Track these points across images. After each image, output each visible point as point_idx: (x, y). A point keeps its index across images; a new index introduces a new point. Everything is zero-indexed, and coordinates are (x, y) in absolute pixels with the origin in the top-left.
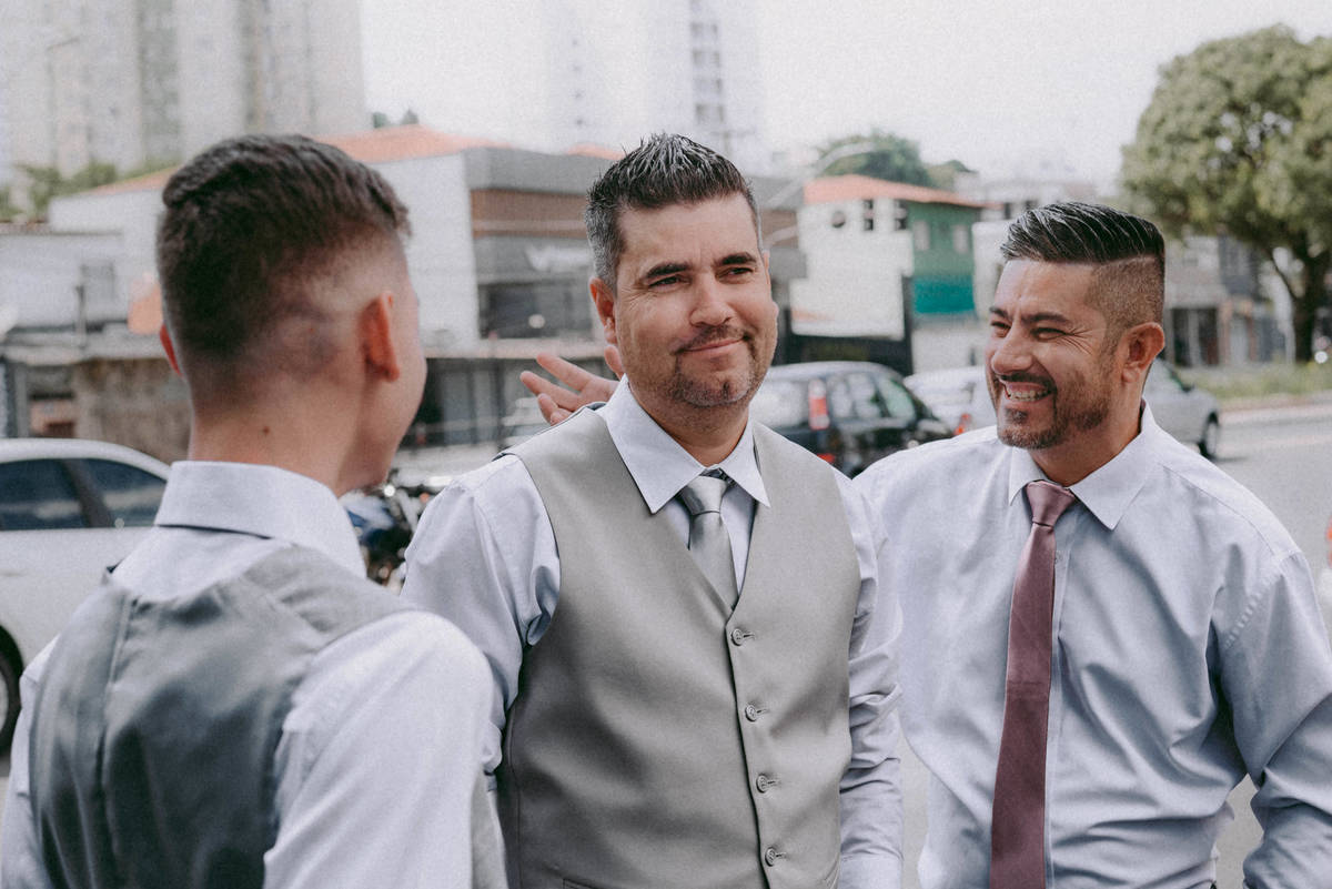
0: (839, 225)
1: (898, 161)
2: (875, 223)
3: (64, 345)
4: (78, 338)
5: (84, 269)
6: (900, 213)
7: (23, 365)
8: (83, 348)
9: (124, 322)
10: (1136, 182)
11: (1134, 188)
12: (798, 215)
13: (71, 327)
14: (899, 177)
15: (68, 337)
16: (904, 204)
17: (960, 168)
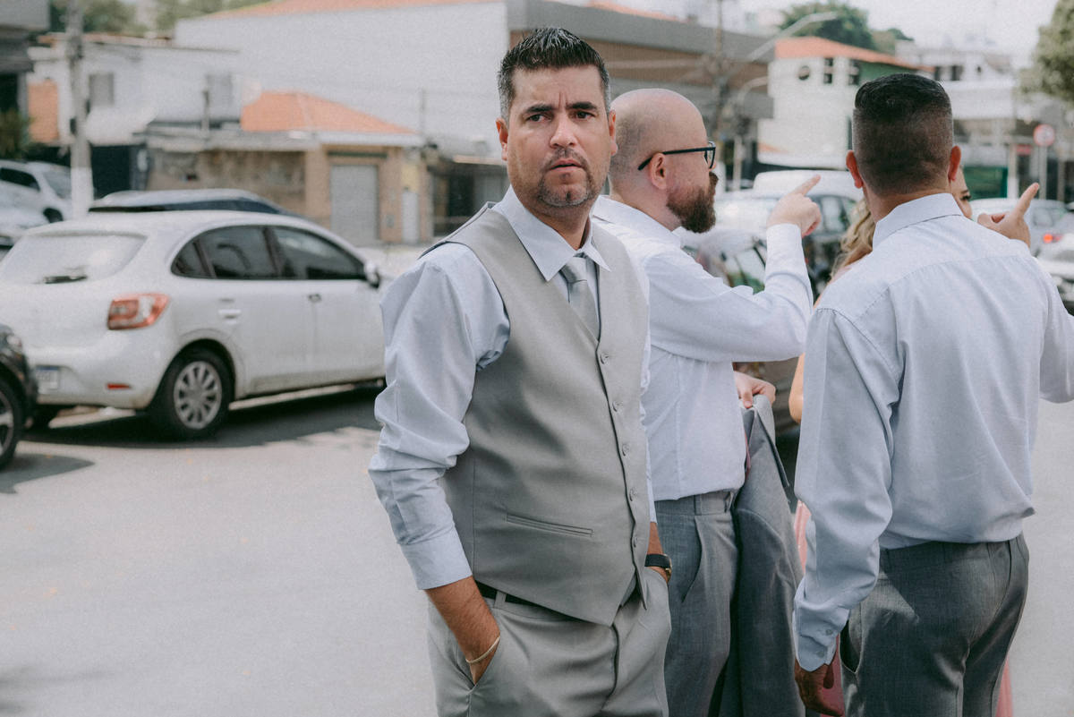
0: (804, 78)
1: (848, 26)
2: (833, 77)
3: (193, 137)
4: (204, 132)
5: (209, 78)
6: (854, 71)
7: (160, 151)
8: (207, 140)
9: (237, 121)
10: (1049, 58)
11: (1047, 63)
12: (769, 68)
13: (199, 124)
14: (849, 39)
15: (194, 131)
16: (857, 63)
17: (900, 36)
